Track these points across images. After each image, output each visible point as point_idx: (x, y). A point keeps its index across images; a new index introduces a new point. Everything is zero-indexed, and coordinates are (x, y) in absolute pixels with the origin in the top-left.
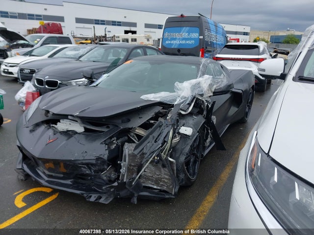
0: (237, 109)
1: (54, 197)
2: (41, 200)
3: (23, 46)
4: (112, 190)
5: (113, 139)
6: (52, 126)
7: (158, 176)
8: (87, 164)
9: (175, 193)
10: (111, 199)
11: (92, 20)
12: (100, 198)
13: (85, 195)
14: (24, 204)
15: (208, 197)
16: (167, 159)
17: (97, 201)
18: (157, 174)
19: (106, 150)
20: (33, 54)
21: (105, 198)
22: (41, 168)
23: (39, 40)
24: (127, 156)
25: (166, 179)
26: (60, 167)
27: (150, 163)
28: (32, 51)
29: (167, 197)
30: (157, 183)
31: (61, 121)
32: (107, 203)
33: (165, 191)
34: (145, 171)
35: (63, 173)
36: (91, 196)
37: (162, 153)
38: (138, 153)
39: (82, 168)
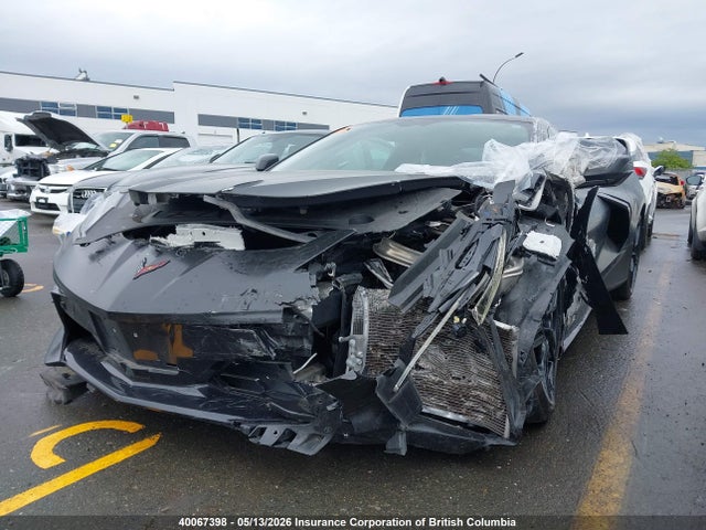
0: (615, 255)
1: (148, 443)
2: (110, 450)
3: (84, 153)
4: (329, 408)
5: (328, 265)
6: (154, 241)
7: (457, 382)
8: (258, 326)
9: (511, 434)
10: (324, 442)
11: (234, 119)
12: (291, 436)
13: (246, 427)
14: (57, 460)
15: (605, 453)
16: (487, 326)
17: (283, 446)
18: (456, 374)
19: (313, 287)
20: (104, 166)
21: (306, 437)
22: (115, 356)
23: (119, 141)
24: (366, 319)
25: (484, 389)
26: (173, 341)
27: (434, 342)
28: (102, 162)
29: (490, 441)
30: (454, 404)
31: (178, 229)
32: (311, 453)
33: (478, 429)
34: (417, 367)
35: (182, 363)
36: (262, 431)
37: (472, 307)
38: (404, 305)
39: (242, 341)
